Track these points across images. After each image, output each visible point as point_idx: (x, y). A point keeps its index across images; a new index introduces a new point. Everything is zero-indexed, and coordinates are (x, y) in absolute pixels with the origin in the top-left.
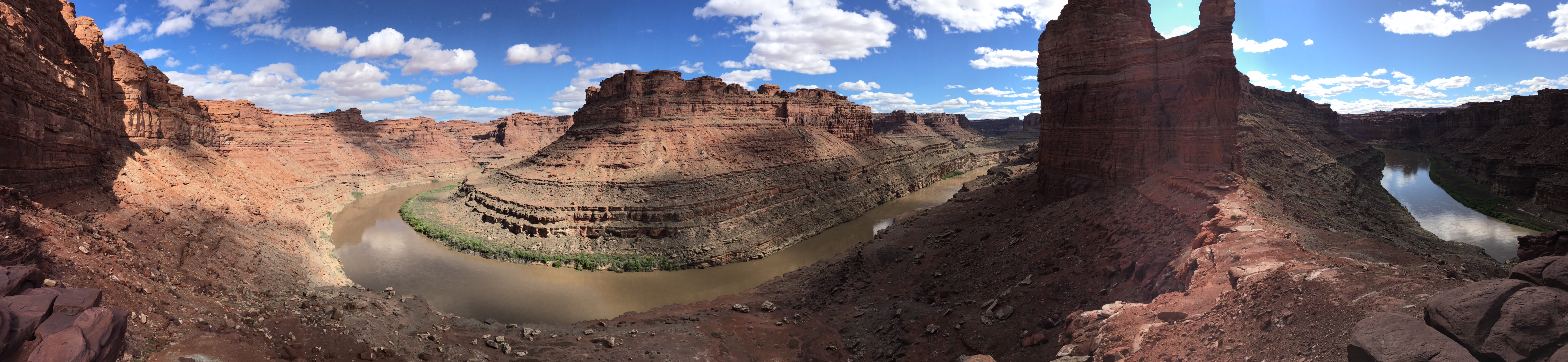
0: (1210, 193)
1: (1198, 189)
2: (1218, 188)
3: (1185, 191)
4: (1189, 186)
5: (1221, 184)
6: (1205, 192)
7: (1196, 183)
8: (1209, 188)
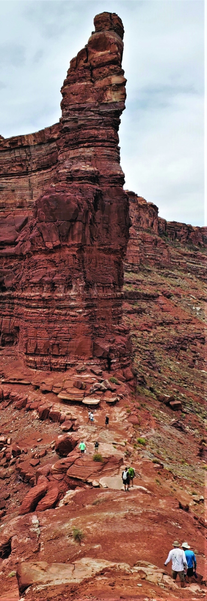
0: (65, 411)
1: (47, 402)
2: (79, 403)
3: (24, 406)
4: (31, 396)
5: (85, 396)
6: (58, 408)
7: (45, 392)
8: (65, 402)
